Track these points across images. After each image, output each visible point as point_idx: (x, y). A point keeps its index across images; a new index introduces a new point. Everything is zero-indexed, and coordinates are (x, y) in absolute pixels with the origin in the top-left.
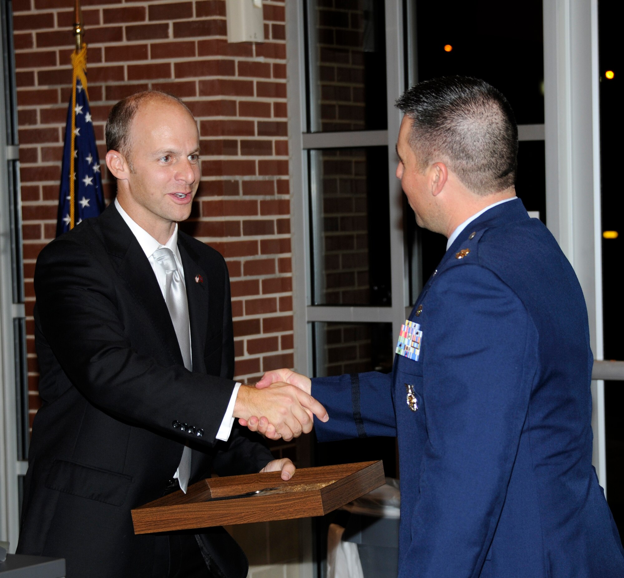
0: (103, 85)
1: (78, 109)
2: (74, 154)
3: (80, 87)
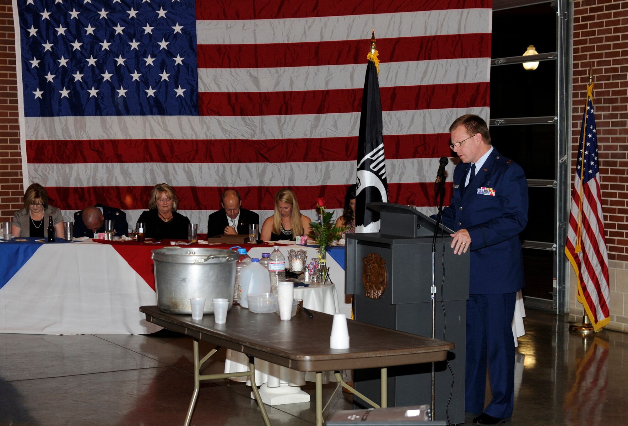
0: (603, 98)
1: (588, 108)
2: (585, 125)
3: (589, 99)
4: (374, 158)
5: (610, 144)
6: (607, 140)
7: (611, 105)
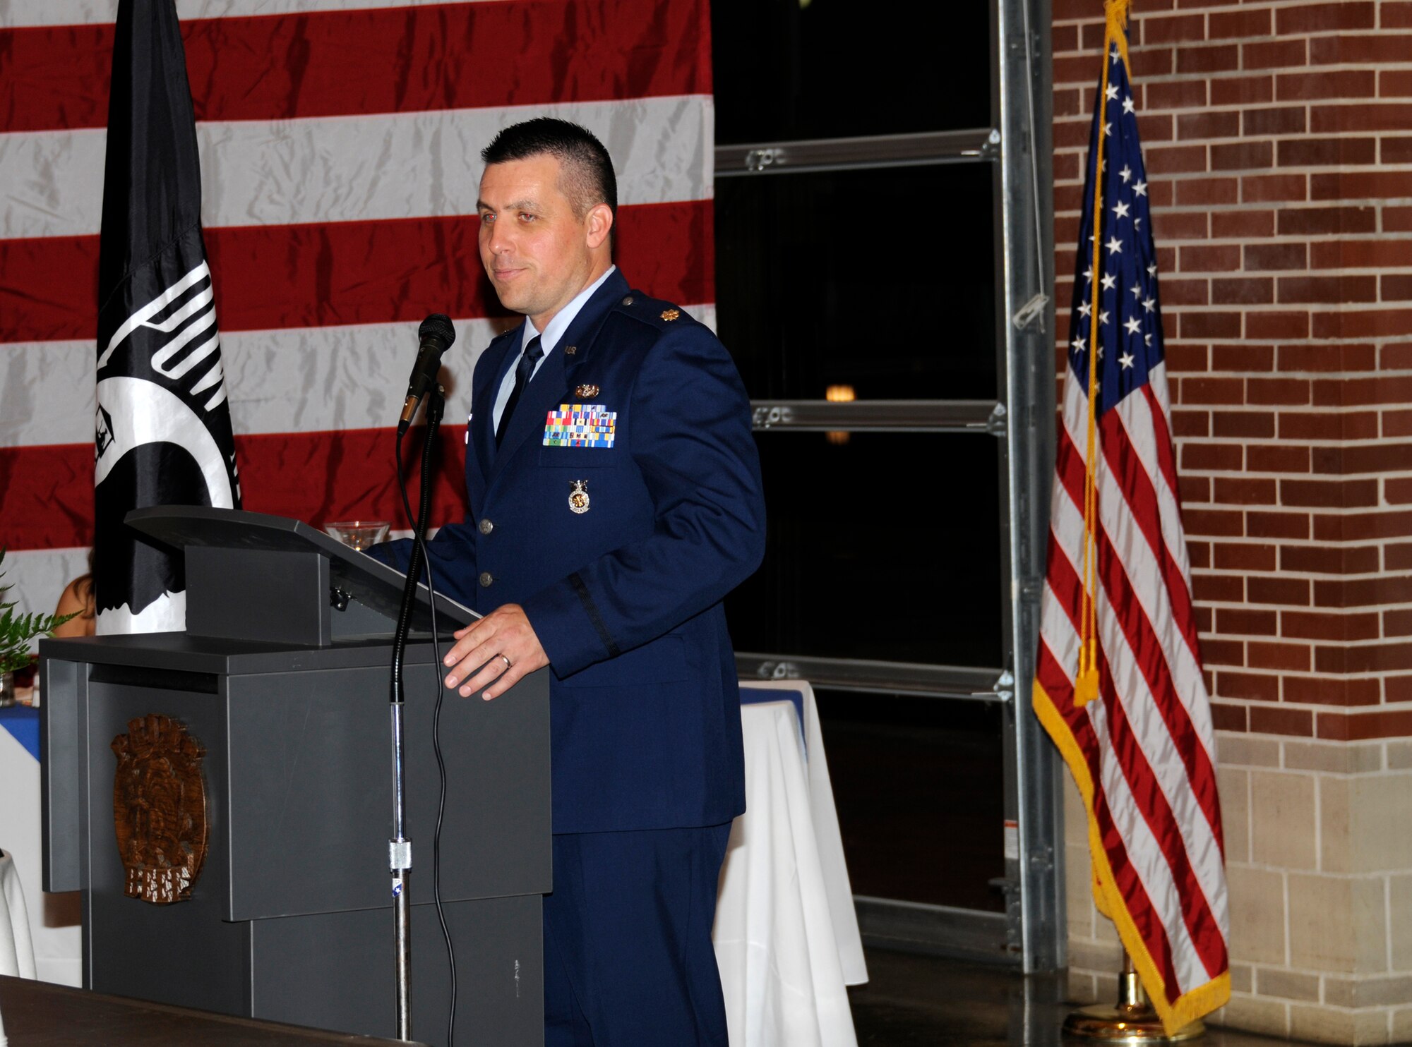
0: (1173, 46)
1: (1111, 92)
2: (1101, 166)
3: (1115, 56)
4: (166, 327)
5: (1210, 241)
6: (1193, 225)
7: (1208, 78)
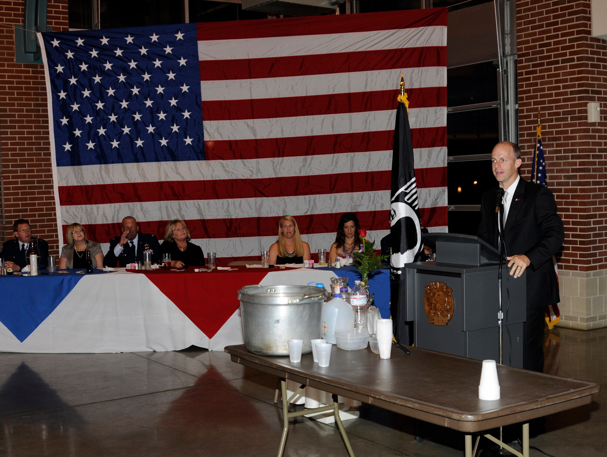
1: (538, 145)
2: (536, 159)
3: (539, 138)
4: (407, 191)
5: (555, 174)
6: (552, 171)
7: (555, 143)
